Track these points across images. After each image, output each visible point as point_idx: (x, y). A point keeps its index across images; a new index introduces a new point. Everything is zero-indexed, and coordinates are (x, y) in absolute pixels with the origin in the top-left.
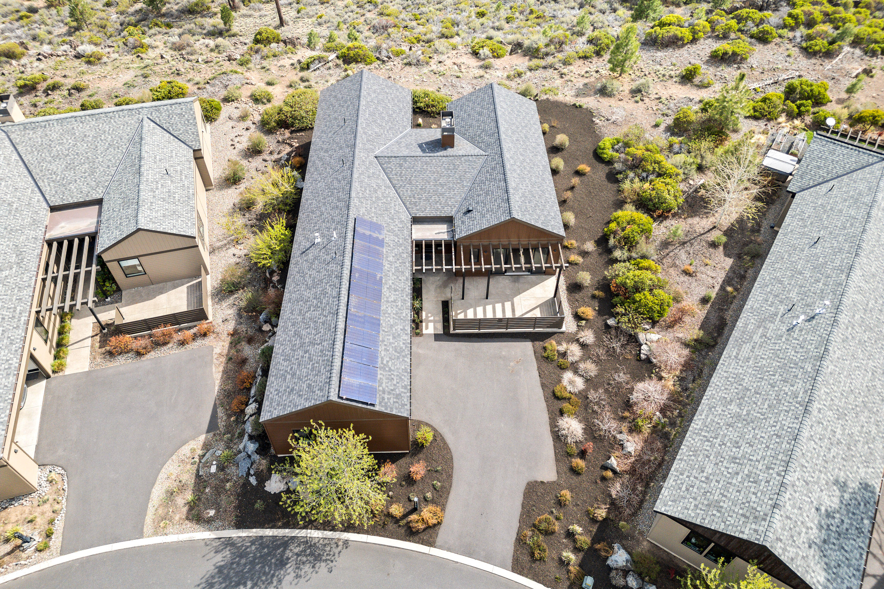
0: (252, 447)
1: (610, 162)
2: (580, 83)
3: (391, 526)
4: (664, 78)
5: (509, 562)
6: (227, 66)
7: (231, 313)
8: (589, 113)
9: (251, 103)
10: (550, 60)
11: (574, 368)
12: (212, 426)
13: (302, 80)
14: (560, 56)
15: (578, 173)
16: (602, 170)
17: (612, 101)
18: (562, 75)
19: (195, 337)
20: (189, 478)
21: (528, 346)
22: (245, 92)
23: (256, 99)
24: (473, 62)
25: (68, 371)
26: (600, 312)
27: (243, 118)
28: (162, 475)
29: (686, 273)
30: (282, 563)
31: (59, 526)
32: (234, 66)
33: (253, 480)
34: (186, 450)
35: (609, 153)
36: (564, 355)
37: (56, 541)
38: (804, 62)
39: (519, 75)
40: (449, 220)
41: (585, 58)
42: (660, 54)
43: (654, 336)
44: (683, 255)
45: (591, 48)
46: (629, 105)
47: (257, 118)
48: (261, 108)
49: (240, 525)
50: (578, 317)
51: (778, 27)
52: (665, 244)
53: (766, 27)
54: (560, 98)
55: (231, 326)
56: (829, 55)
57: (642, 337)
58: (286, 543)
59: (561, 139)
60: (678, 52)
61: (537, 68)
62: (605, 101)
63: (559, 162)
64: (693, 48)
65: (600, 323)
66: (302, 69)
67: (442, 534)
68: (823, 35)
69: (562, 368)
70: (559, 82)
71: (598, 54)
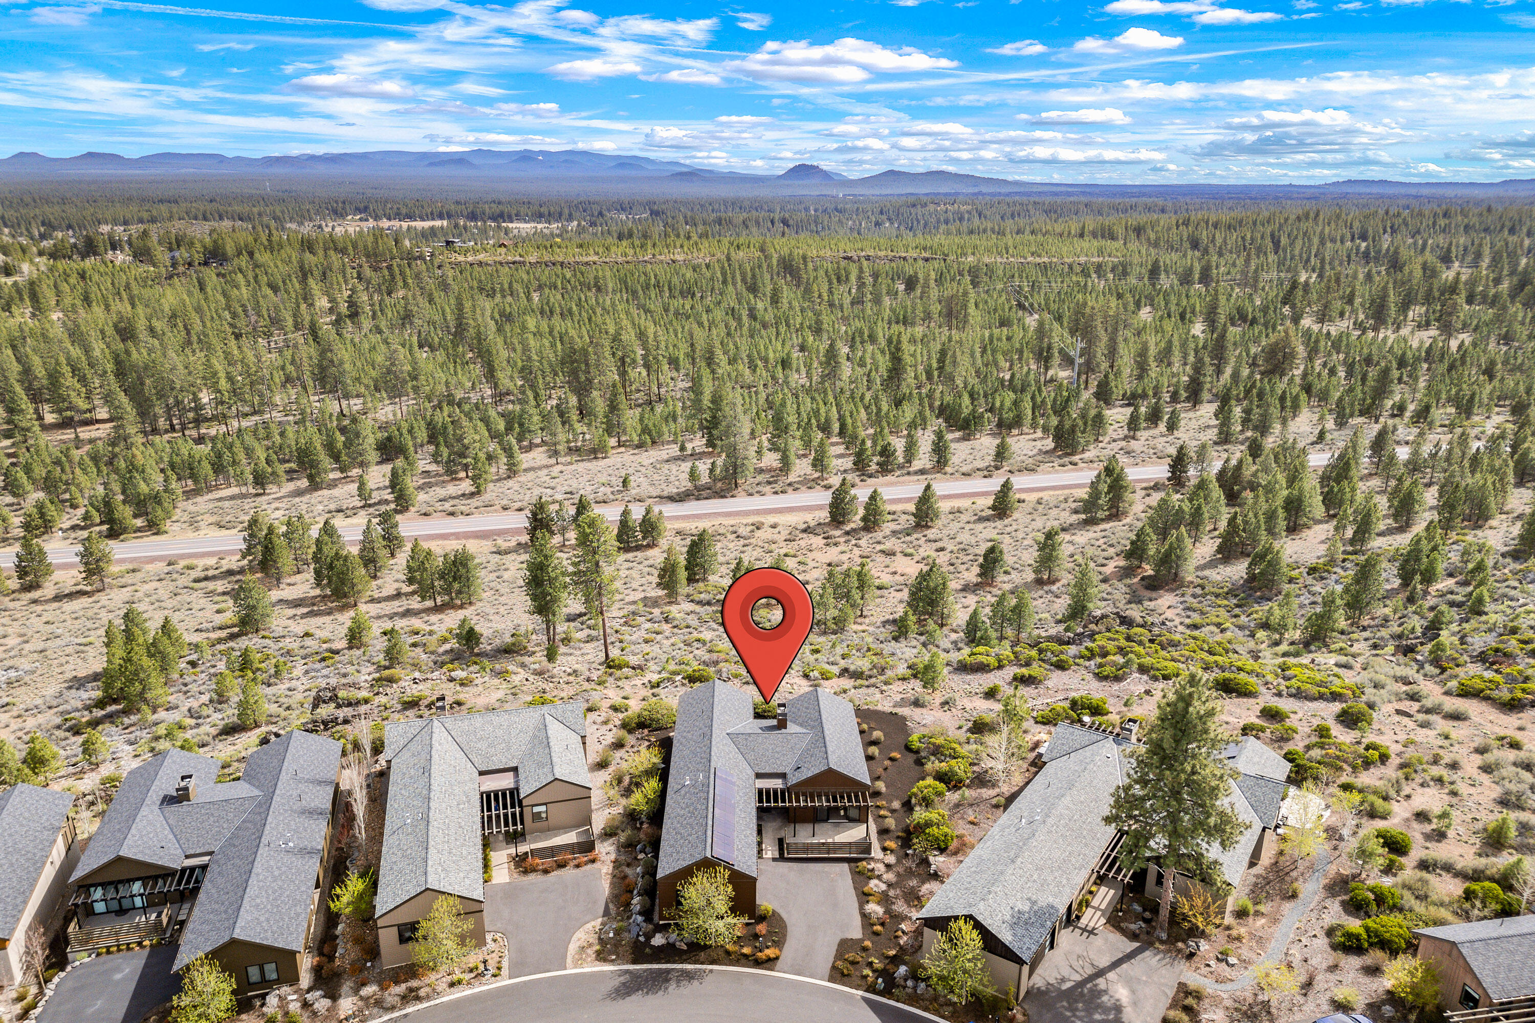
0: (640, 919)
1: (917, 752)
2: (898, 698)
3: (743, 961)
4: (970, 694)
5: (827, 977)
6: (586, 685)
7: (612, 849)
8: (904, 719)
9: (611, 712)
10: (873, 680)
11: (879, 877)
12: (606, 913)
13: (654, 695)
14: (882, 678)
15: (892, 759)
16: (911, 758)
17: (924, 711)
18: (882, 692)
19: (586, 863)
20: (593, 939)
21: (845, 866)
22: (605, 704)
23: (615, 709)
24: (804, 682)
25: (494, 881)
26: (902, 847)
27: (605, 723)
28: (575, 938)
29: (972, 823)
30: (667, 980)
31: (505, 964)
32: (593, 685)
33: (642, 939)
34: (589, 926)
35: (916, 745)
36: (873, 870)
37: (505, 972)
38: (1095, 684)
39: (845, 691)
40: (783, 776)
41: (904, 679)
42: (969, 677)
43: (941, 859)
44: (970, 811)
45: (910, 672)
46: (939, 714)
47: (618, 723)
48: (621, 716)
49: (634, 962)
50: (884, 849)
51: (1075, 657)
52: (958, 805)
53: (1063, 657)
54: (880, 708)
55: (613, 857)
56: (1117, 679)
57: (931, 859)
58: (668, 971)
59: (877, 734)
60: (985, 676)
61: (861, 686)
62: (918, 711)
63: (874, 750)
64: (999, 673)
65: (902, 853)
66: (652, 687)
67: (779, 963)
68: (1114, 664)
69: (870, 878)
70: (878, 696)
71: (915, 676)
